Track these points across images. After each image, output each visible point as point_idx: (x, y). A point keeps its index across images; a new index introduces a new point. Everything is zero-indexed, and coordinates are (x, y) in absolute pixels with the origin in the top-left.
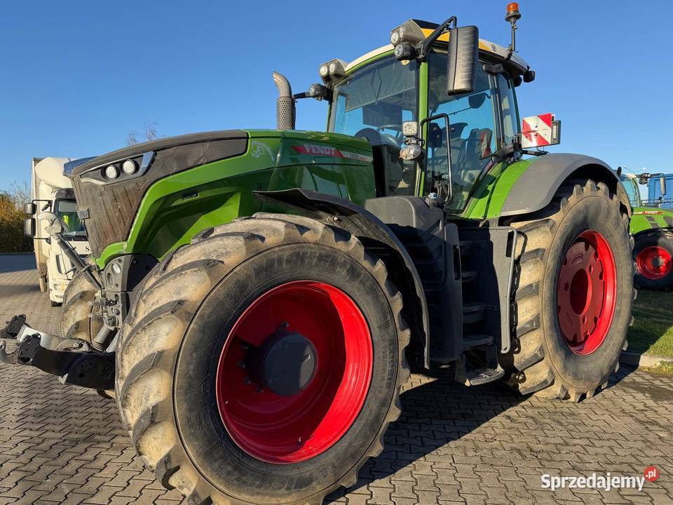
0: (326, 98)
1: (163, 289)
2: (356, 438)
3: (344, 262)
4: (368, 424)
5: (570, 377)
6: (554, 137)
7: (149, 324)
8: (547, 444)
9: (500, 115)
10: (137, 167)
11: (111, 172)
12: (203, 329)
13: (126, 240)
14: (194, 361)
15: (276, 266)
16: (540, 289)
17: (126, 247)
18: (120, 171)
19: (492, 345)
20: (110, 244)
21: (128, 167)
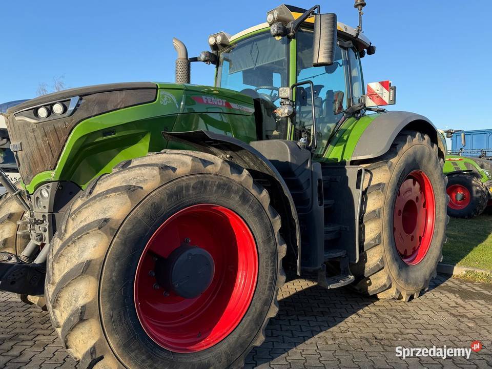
0: (213, 63)
1: (90, 209)
2: (244, 331)
3: (238, 190)
4: (253, 320)
5: (403, 282)
6: (391, 99)
7: (79, 238)
8: (387, 333)
9: (351, 81)
10: (65, 109)
11: (42, 112)
12: (124, 243)
13: (54, 169)
14: (116, 268)
15: (184, 192)
16: (382, 214)
17: (54, 175)
18: (50, 112)
19: (345, 257)
20: (40, 172)
21: (58, 108)
